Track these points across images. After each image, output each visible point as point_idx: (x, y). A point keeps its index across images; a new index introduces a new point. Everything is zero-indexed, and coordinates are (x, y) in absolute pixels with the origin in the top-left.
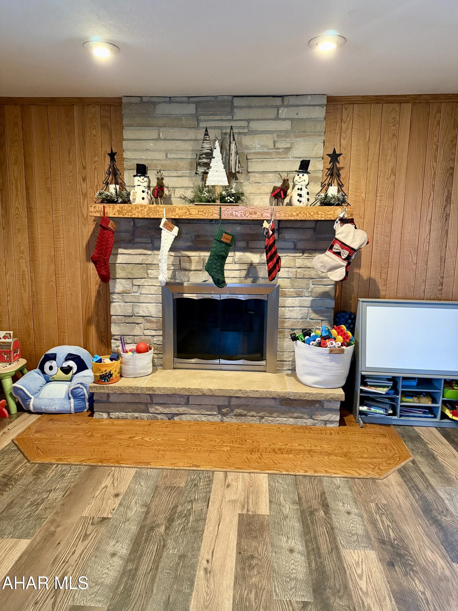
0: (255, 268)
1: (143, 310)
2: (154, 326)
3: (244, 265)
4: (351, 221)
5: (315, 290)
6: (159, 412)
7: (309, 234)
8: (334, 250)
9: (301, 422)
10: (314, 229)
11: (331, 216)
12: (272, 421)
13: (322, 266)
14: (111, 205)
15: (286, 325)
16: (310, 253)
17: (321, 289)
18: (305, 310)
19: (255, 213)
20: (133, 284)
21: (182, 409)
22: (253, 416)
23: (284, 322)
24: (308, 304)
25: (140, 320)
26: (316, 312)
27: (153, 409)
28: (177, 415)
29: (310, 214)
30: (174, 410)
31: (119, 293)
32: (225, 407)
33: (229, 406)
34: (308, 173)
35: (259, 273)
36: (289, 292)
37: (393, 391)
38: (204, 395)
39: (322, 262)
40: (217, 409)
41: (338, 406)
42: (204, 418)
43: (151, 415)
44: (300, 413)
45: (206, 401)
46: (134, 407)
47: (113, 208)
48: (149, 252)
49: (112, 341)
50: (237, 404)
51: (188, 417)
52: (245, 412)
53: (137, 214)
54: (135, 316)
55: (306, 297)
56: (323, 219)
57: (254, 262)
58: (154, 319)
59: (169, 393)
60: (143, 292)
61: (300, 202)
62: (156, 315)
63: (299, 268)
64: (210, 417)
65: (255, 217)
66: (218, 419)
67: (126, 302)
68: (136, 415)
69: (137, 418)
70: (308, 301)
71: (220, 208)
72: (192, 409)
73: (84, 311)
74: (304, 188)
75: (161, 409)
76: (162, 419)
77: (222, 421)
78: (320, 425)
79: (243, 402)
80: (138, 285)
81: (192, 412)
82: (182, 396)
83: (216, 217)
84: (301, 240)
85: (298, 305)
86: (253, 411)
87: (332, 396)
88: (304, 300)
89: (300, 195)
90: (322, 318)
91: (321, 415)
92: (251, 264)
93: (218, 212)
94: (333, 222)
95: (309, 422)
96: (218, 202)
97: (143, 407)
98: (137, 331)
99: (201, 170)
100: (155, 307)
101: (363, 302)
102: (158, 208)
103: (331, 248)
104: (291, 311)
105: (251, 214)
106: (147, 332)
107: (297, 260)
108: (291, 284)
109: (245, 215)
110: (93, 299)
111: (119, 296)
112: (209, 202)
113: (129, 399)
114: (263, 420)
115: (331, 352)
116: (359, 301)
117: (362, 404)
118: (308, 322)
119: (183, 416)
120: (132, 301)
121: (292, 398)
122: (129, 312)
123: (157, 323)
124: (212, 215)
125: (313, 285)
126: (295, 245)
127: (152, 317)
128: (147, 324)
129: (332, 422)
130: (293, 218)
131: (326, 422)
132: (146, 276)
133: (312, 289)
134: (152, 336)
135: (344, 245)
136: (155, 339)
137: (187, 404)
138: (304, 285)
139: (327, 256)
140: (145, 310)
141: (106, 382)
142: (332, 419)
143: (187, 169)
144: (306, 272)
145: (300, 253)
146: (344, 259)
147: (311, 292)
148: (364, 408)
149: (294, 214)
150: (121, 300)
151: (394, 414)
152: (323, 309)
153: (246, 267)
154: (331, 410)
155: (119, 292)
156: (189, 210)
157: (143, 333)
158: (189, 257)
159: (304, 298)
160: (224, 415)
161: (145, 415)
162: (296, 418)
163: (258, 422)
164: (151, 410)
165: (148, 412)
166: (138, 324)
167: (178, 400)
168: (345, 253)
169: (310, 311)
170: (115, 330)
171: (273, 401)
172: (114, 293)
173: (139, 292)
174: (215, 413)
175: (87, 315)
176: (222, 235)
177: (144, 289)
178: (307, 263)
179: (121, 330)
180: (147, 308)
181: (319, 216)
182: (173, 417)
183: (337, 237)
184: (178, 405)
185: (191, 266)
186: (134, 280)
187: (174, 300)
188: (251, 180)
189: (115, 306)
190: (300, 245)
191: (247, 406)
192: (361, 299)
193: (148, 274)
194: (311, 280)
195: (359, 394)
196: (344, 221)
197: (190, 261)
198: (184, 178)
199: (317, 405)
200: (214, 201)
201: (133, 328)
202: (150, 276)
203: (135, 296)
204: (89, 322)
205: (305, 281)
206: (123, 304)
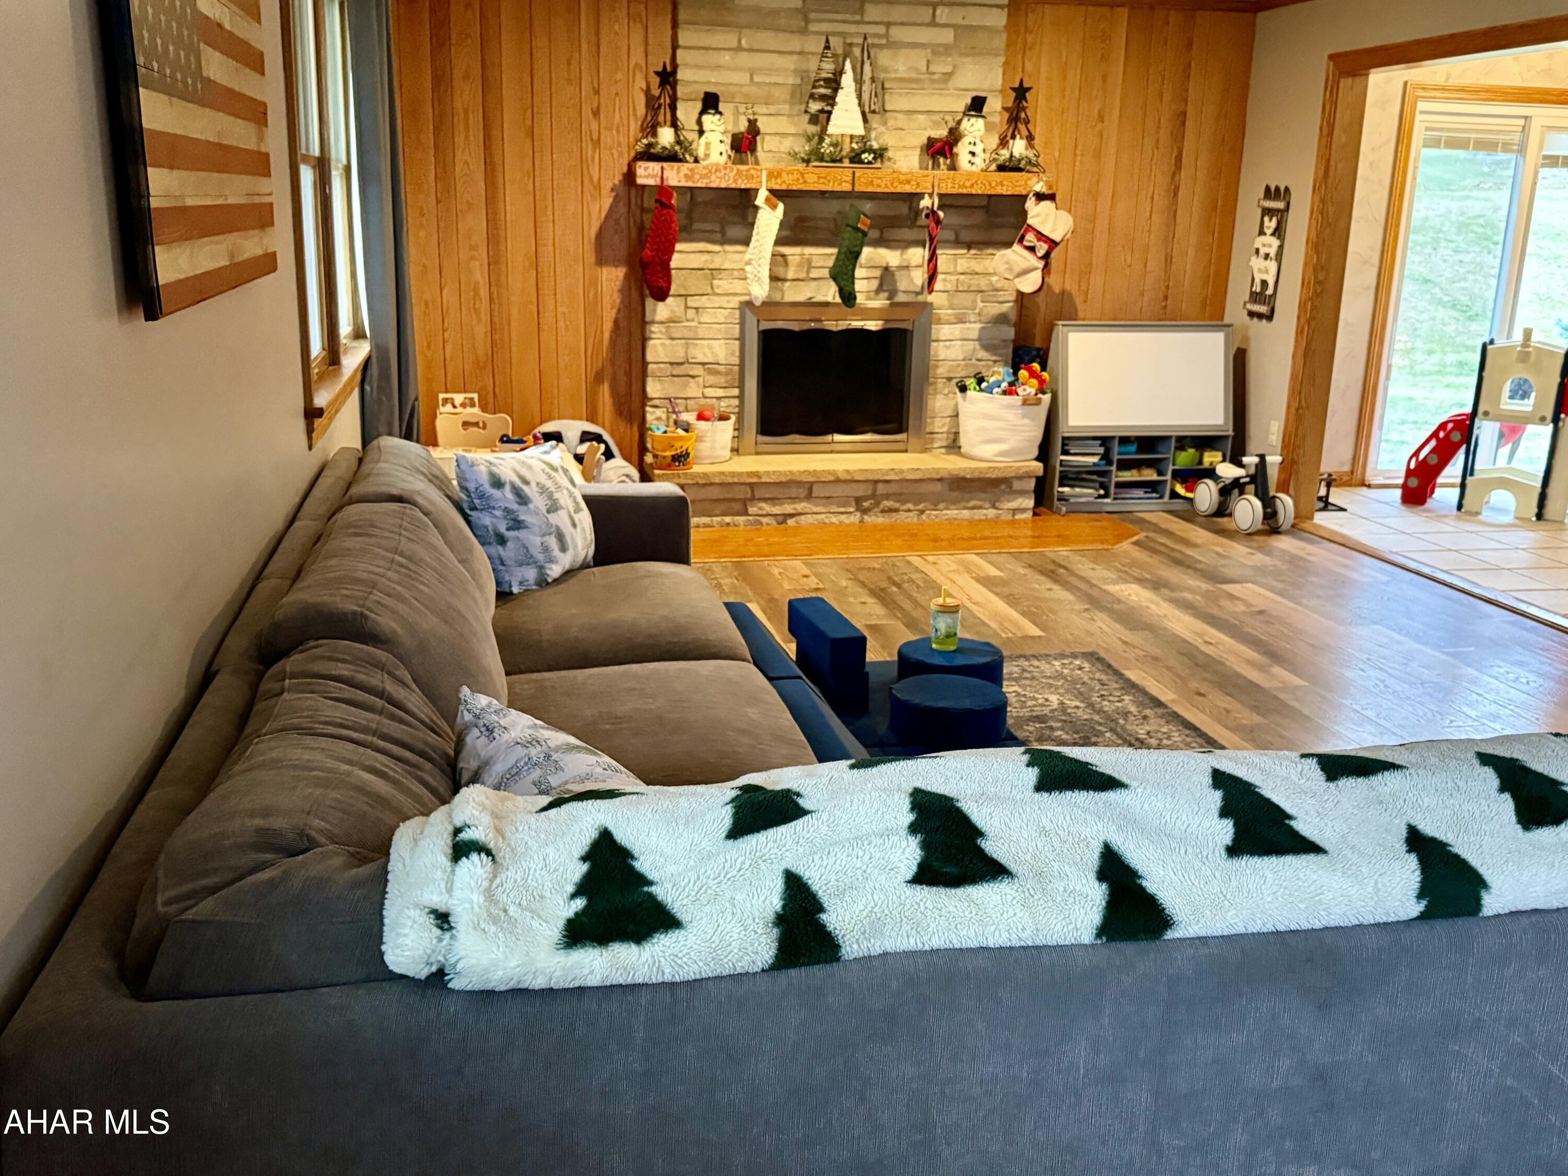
0: (892, 274)
1: (702, 353)
2: (722, 380)
3: (874, 270)
4: (1051, 197)
5: (985, 311)
6: (764, 512)
7: (978, 217)
8: (1025, 243)
9: (979, 514)
10: (986, 208)
11: (1021, 189)
12: (936, 516)
13: (1007, 269)
14: (676, 165)
15: (939, 371)
16: (980, 249)
17: (995, 309)
18: (970, 345)
19: (908, 182)
20: (686, 304)
21: (800, 507)
22: (909, 510)
23: (937, 367)
24: (975, 334)
25: (698, 370)
26: (987, 348)
27: (755, 509)
28: (792, 516)
29: (990, 184)
30: (788, 508)
31: (662, 323)
32: (866, 498)
33: (873, 496)
34: (983, 117)
35: (898, 284)
36: (946, 314)
37: (1103, 462)
38: (838, 481)
39: (1007, 263)
40: (853, 504)
41: (1032, 484)
42: (834, 519)
43: (750, 518)
44: (980, 500)
45: (838, 491)
46: (722, 507)
47: (678, 170)
48: (717, 248)
49: (648, 409)
50: (885, 492)
51: (809, 519)
52: (897, 505)
53: (718, 181)
54: (689, 363)
55: (970, 322)
56: (1009, 193)
57: (891, 265)
58: (722, 368)
59: (783, 479)
60: (702, 320)
61: (973, 164)
62: (726, 359)
63: (962, 274)
64: (843, 517)
65: (908, 189)
66: (855, 518)
67: (673, 339)
68: (728, 519)
69: (728, 524)
70: (974, 329)
71: (854, 172)
72: (816, 505)
73: (589, 360)
74: (978, 141)
75: (767, 508)
76: (768, 524)
77: (862, 521)
78: (1005, 516)
79: (894, 488)
80: (696, 309)
81: (815, 509)
82: (799, 484)
83: (847, 187)
84: (966, 227)
85: (958, 337)
86: (908, 502)
87: (1027, 469)
88: (968, 329)
89: (973, 154)
90: (994, 358)
91: (1009, 501)
92: (886, 268)
93: (850, 179)
94: (1024, 198)
95: (991, 513)
96: (846, 163)
97: (737, 506)
98: (693, 390)
99: (815, 107)
100: (724, 347)
101: (1063, 325)
102: (752, 172)
103: (1021, 241)
104: (947, 347)
105: (901, 183)
106: (710, 392)
107: (960, 261)
108: (949, 301)
109: (892, 184)
110: (607, 335)
111: (662, 328)
112: (833, 161)
113: (715, 493)
114: (924, 517)
115: (1025, 402)
116: (1058, 325)
117: (1061, 485)
118: (974, 365)
119: (802, 517)
120: (686, 336)
121: (968, 476)
122: (680, 356)
123: (727, 374)
124: (840, 184)
125: (983, 302)
126: (957, 236)
127: (718, 364)
128: (712, 377)
129: (1024, 510)
130: (964, 191)
131: (1014, 511)
132: (709, 291)
133: (981, 309)
134: (719, 398)
135: (1040, 236)
136: (722, 404)
137: (809, 497)
138: (968, 303)
139: (1014, 251)
140: (707, 351)
141: (681, 467)
142: (1023, 506)
143: (784, 102)
144: (972, 282)
145: (963, 248)
146: (1041, 258)
147: (979, 314)
148: (1066, 490)
149: (968, 184)
150: (663, 334)
151: (1106, 496)
152: (996, 342)
153: (877, 273)
154: (1022, 493)
155: (663, 320)
156: (802, 175)
157: (703, 393)
158: (783, 256)
159: (968, 325)
160: (865, 511)
161: (741, 519)
162: (973, 508)
163: (916, 519)
164: (751, 510)
165: (746, 513)
166: (693, 377)
167: (794, 492)
168: (1042, 248)
169: (978, 347)
170: (653, 389)
171: (939, 485)
172: (653, 322)
173: (696, 320)
174: (852, 510)
175: (595, 366)
176: (859, 218)
177: (704, 315)
178: (977, 266)
179: (664, 389)
180: (710, 347)
181: (1005, 188)
182: (784, 522)
183: (1030, 221)
184: (794, 499)
185: (786, 273)
186: (689, 299)
187: (759, 332)
188: (889, 124)
189: (654, 345)
190: (965, 236)
191: (900, 494)
192: (1060, 323)
193: (712, 288)
194: (980, 295)
195: (1058, 469)
196: (1040, 197)
197: (786, 263)
198: (780, 118)
199: (1003, 487)
200: (841, 161)
201: (686, 385)
202: (717, 291)
203: (690, 327)
204: (598, 378)
205: (970, 296)
206: (668, 342)
